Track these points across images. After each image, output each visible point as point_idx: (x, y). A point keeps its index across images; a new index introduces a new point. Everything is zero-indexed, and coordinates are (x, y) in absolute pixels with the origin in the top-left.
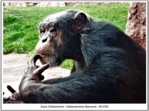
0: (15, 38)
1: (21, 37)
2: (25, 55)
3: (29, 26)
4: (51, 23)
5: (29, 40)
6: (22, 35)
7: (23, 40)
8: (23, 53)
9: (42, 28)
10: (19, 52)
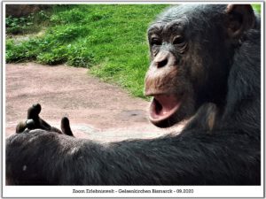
0: (71, 37)
1: (83, 37)
2: (85, 71)
3: (99, 18)
4: (175, 24)
5: (96, 42)
6: (85, 33)
7: (85, 42)
8: (83, 66)
9: (153, 36)
10: (76, 64)
